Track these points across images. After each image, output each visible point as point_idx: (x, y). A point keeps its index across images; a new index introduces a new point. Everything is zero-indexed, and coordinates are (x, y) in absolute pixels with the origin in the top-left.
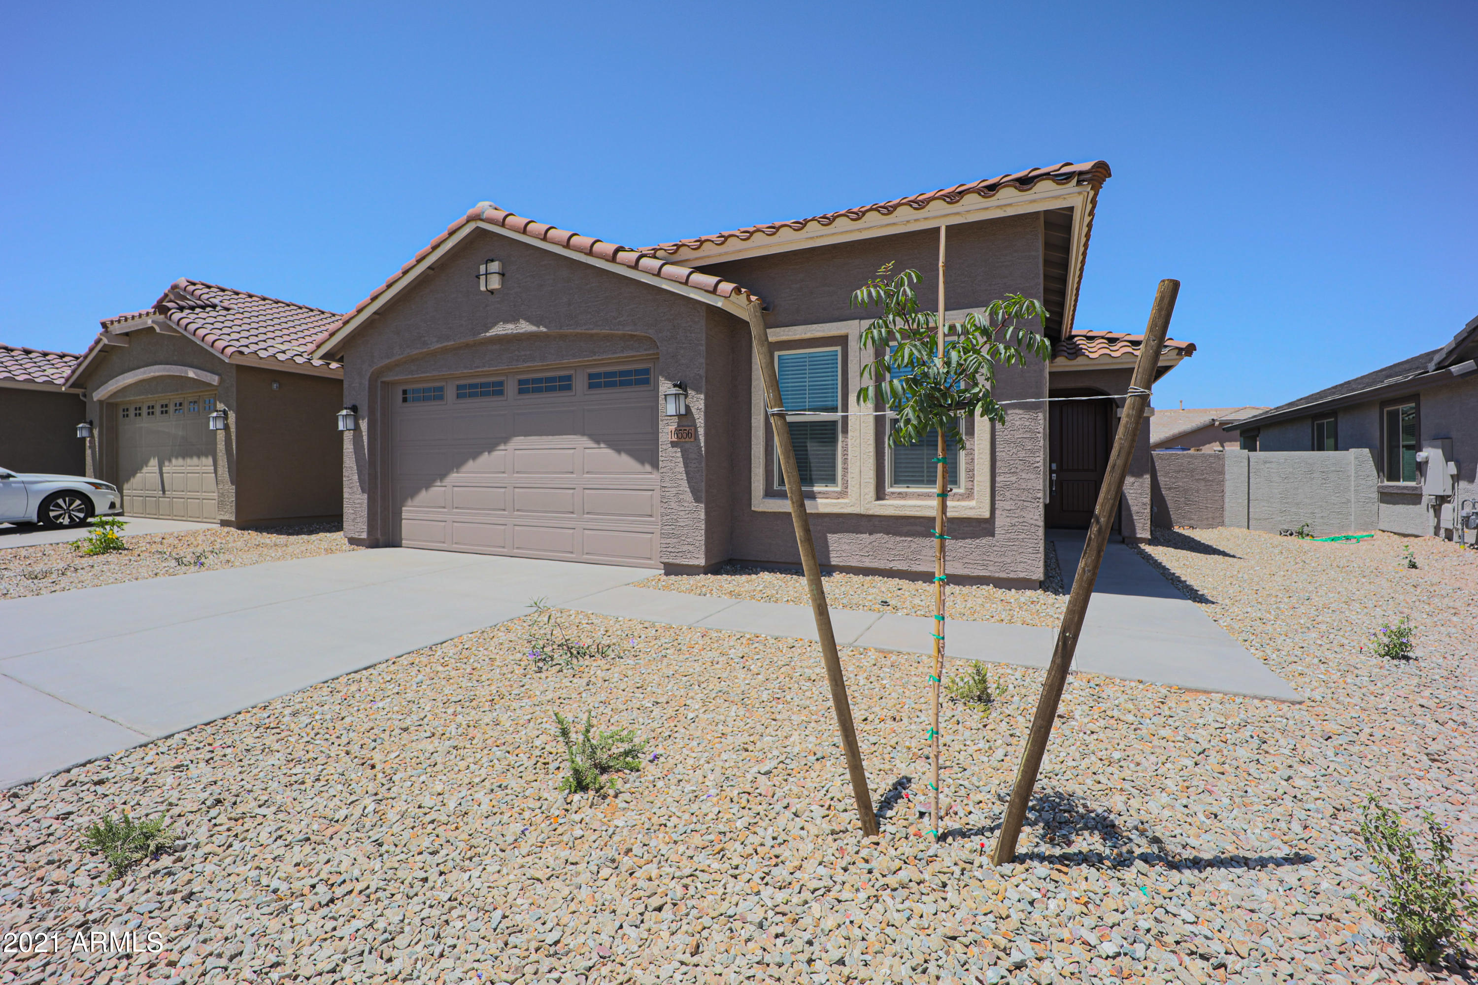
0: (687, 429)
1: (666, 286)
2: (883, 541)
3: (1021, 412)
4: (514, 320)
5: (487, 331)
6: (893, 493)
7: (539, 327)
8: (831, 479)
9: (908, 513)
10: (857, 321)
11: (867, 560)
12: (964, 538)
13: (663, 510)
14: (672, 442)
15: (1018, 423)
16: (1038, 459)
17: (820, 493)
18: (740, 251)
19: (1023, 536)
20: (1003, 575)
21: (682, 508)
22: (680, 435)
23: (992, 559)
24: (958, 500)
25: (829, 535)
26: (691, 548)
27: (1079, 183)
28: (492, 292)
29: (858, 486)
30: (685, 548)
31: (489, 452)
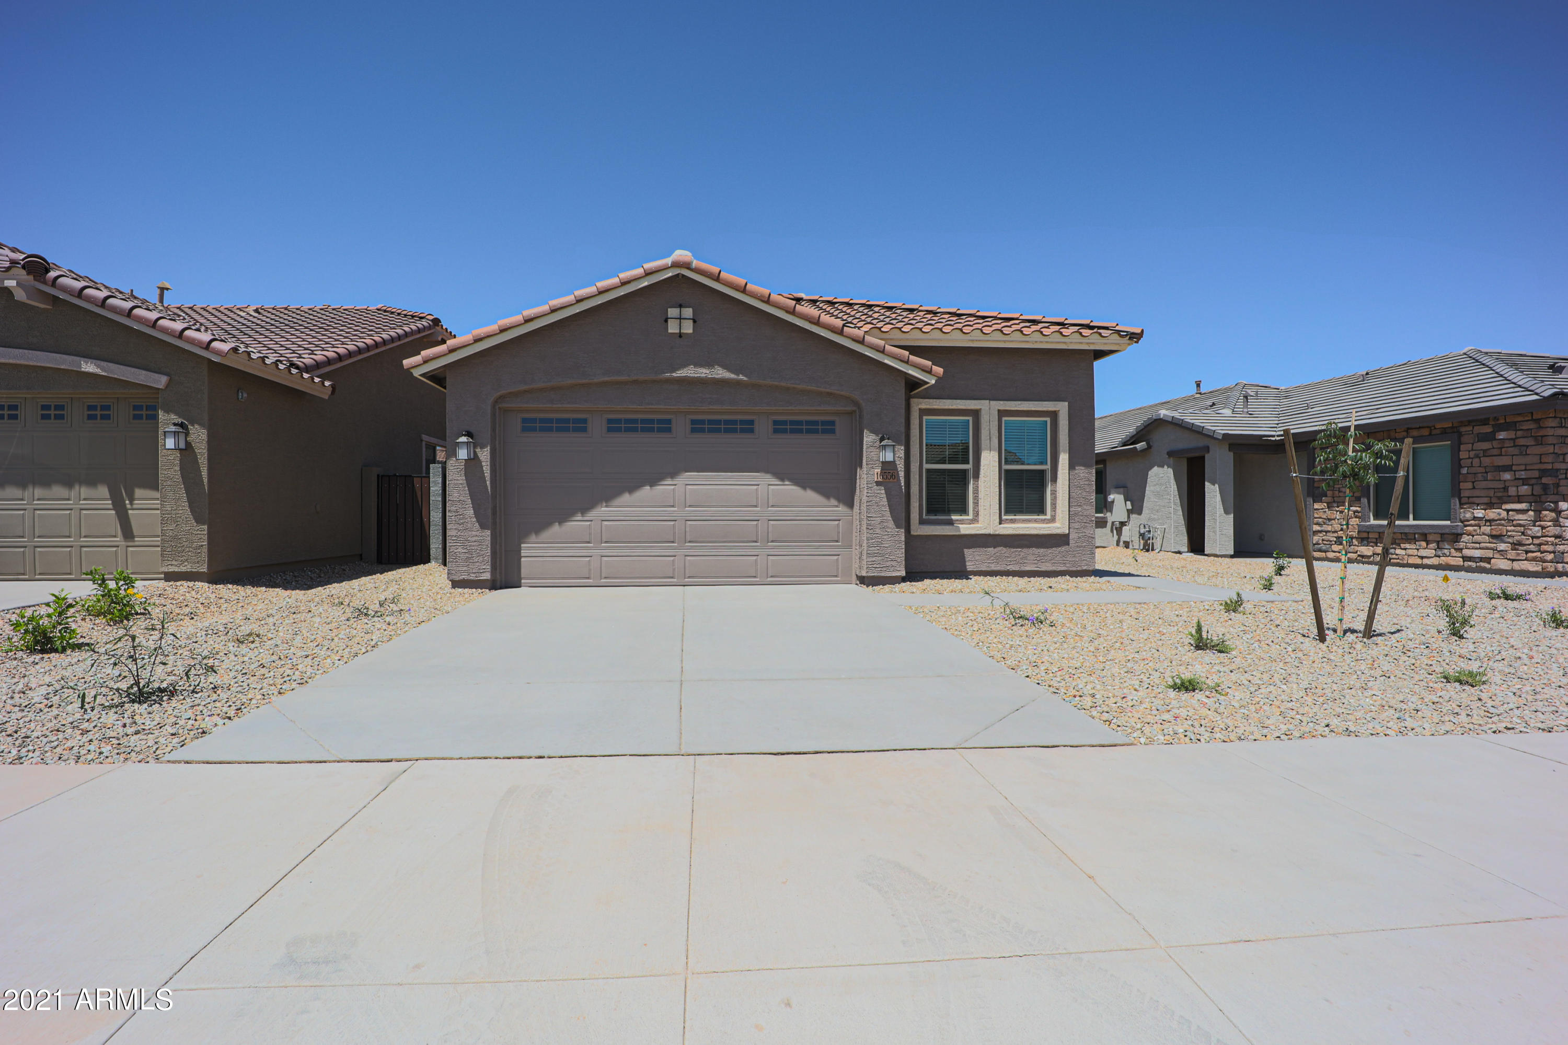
0: (891, 472)
1: (887, 361)
2: (1003, 552)
3: (1083, 468)
4: (709, 364)
5: (674, 371)
6: (1007, 519)
7: (738, 375)
8: (963, 510)
9: (1021, 532)
10: (988, 401)
11: (993, 565)
12: (1052, 547)
13: (869, 535)
14: (876, 482)
15: (1082, 475)
16: (1092, 497)
17: (957, 520)
18: (918, 339)
19: (1085, 544)
20: (1074, 569)
21: (886, 533)
22: (885, 477)
23: (1068, 559)
24: (1047, 523)
25: (966, 551)
26: (894, 563)
27: (1130, 339)
28: (680, 335)
29: (989, 515)
30: (888, 564)
31: (651, 486)
